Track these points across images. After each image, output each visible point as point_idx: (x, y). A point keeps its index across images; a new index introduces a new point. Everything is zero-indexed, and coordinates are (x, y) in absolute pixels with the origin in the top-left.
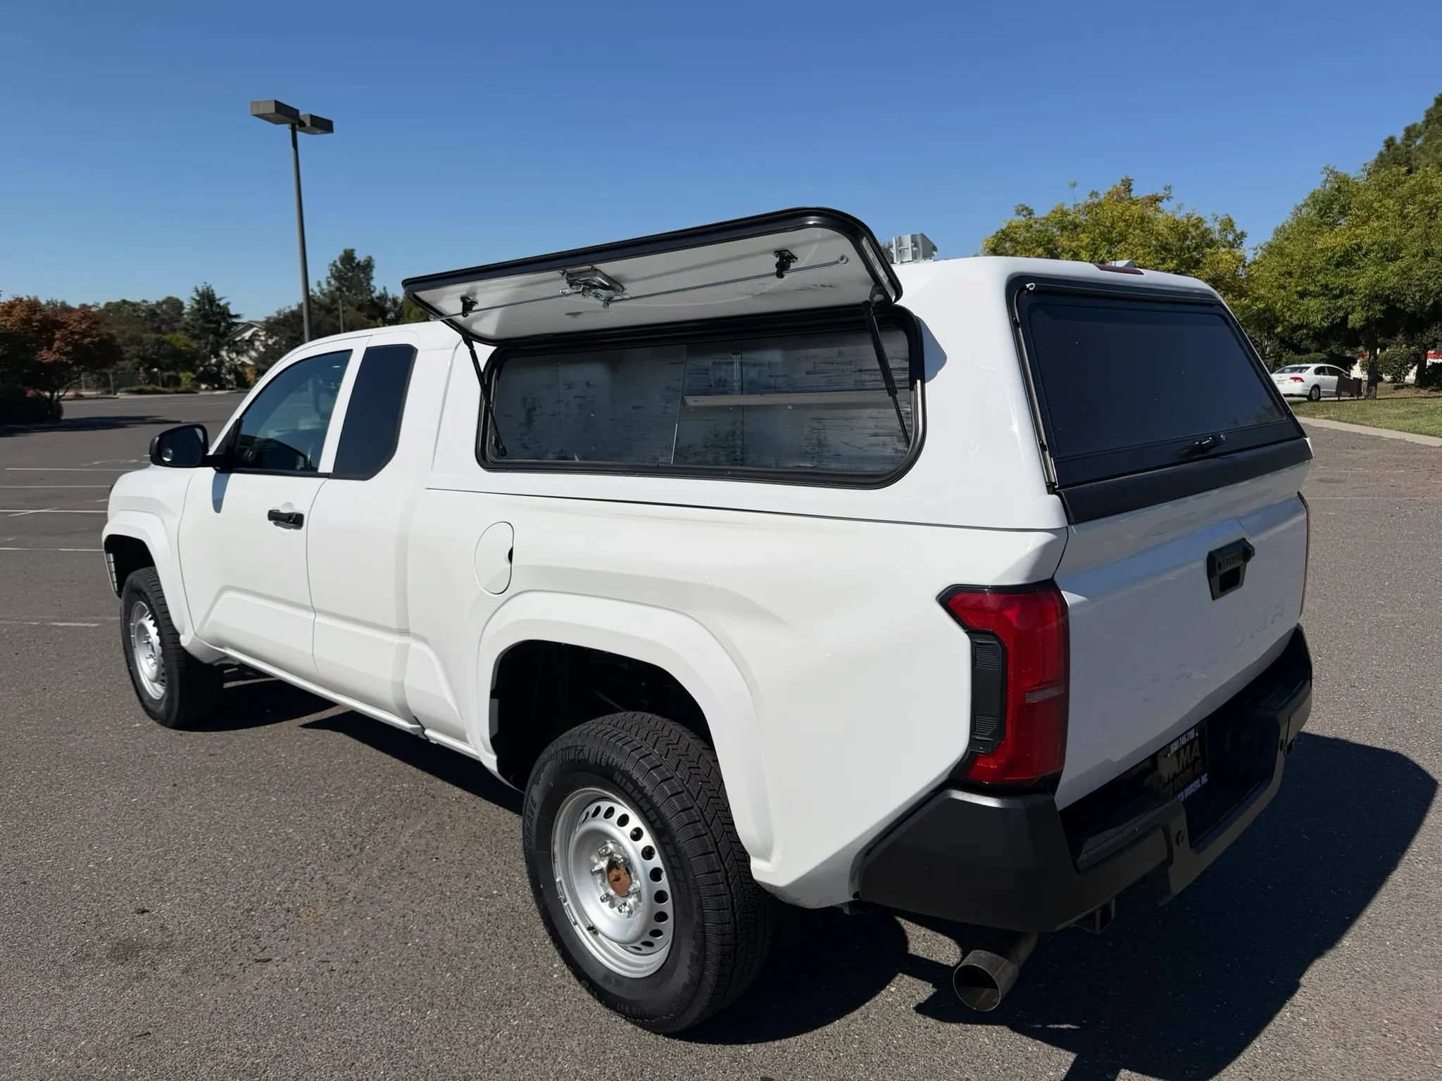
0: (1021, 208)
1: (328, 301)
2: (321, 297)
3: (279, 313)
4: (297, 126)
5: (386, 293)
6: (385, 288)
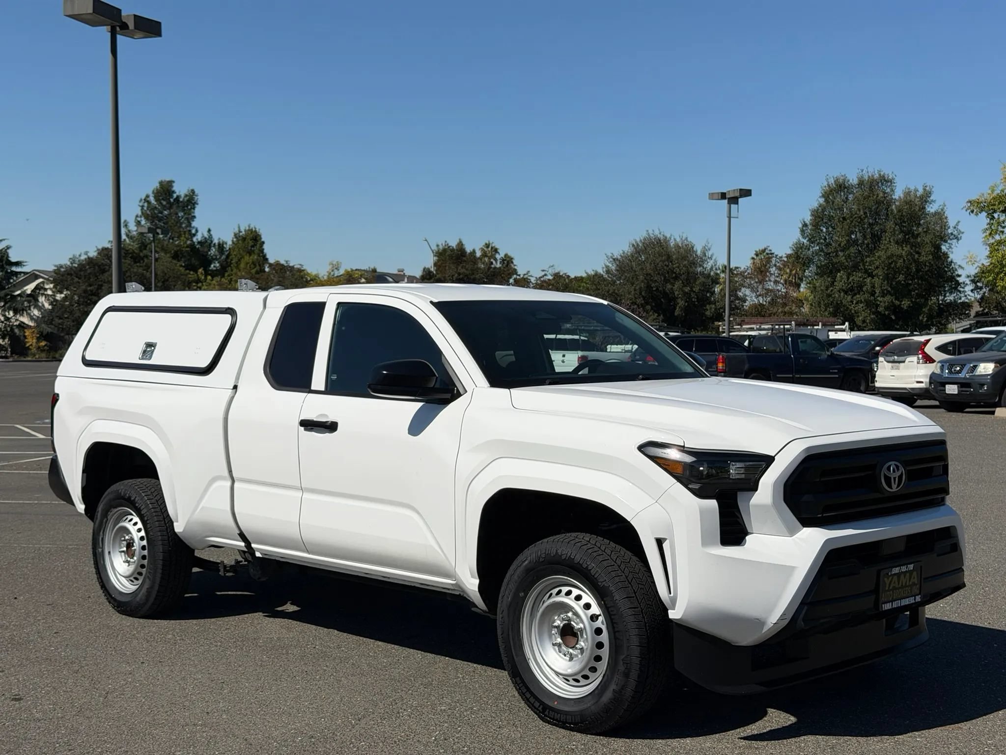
1: (135, 246)
2: (127, 240)
3: (73, 260)
4: (118, 29)
5: (210, 236)
6: (209, 231)
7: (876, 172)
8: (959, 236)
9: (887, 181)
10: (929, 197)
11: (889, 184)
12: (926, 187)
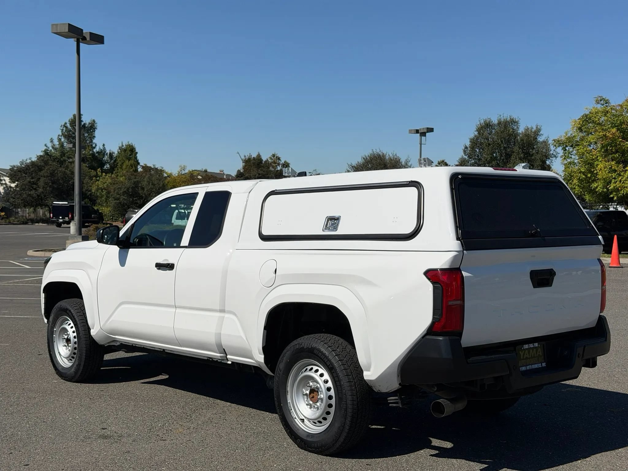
0: (599, 99)
1: (58, 154)
2: (52, 150)
3: (22, 163)
4: (81, 40)
5: (104, 148)
6: (104, 145)
7: (508, 117)
8: (557, 155)
9: (515, 122)
10: (540, 132)
11: (516, 124)
12: (538, 126)
